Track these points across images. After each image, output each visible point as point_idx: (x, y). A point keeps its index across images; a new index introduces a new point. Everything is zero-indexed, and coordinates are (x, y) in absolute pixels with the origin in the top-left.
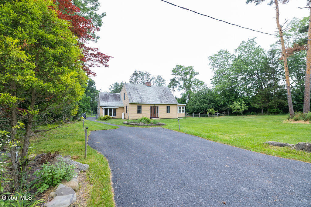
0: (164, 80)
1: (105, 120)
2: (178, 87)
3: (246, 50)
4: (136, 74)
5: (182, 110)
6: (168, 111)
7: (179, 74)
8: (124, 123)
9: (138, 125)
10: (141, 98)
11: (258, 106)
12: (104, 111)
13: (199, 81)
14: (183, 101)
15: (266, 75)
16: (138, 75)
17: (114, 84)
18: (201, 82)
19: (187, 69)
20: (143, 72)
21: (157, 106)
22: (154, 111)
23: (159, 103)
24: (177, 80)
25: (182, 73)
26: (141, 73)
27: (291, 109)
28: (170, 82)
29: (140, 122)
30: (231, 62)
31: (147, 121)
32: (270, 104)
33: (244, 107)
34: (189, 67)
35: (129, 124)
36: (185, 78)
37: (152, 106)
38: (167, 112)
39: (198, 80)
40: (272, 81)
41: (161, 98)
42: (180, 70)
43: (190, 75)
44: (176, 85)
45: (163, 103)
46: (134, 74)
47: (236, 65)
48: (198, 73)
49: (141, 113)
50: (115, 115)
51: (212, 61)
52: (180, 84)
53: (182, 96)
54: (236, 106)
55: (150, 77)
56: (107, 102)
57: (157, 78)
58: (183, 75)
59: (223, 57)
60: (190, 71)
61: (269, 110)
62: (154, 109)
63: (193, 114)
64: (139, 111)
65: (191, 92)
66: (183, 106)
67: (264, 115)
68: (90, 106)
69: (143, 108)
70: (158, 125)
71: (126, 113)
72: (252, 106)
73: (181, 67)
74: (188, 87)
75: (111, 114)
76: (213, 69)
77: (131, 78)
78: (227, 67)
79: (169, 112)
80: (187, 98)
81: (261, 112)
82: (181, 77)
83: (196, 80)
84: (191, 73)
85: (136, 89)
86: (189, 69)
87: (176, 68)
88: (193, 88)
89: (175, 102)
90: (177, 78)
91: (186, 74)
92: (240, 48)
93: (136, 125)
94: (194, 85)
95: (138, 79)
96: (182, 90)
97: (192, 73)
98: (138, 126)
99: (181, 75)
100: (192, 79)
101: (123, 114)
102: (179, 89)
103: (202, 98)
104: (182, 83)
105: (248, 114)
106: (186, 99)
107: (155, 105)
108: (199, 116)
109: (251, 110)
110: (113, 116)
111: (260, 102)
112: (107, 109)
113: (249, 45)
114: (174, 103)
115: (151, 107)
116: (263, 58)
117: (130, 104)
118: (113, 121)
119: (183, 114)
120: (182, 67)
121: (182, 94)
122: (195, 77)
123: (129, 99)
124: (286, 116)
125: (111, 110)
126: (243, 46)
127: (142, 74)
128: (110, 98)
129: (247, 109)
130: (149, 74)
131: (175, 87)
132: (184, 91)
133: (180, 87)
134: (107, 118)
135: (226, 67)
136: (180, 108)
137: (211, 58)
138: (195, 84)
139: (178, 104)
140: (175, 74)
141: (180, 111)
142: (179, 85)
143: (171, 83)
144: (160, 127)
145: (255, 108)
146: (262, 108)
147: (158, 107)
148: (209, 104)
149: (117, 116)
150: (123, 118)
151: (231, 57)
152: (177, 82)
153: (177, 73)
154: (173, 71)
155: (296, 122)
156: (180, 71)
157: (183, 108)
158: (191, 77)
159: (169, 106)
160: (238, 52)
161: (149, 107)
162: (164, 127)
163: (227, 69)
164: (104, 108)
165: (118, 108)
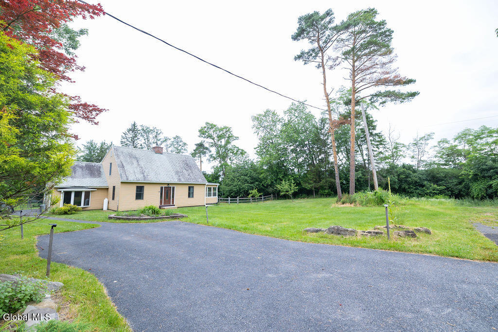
0: (185, 144)
1: (65, 213)
2: (207, 155)
3: (296, 115)
4: (134, 129)
5: (212, 192)
6: (190, 194)
7: (210, 136)
8: (110, 218)
9: (137, 219)
10: (143, 173)
11: (309, 186)
12: (62, 196)
13: (239, 149)
14: (214, 178)
15: (318, 148)
16: (139, 132)
17: (86, 144)
18: (243, 150)
19: (221, 130)
20: (148, 128)
21: (172, 186)
22: (167, 195)
23: (176, 181)
24: (206, 145)
25: (215, 136)
26: (145, 129)
27: (339, 190)
28: (195, 147)
29: (142, 215)
30: (279, 126)
31: (155, 212)
32: (321, 183)
33: (294, 188)
34: (226, 128)
35: (119, 219)
36: (219, 143)
37: (164, 186)
38: (189, 197)
39: (237, 148)
40: (323, 156)
41: (180, 174)
42: (212, 130)
43: (226, 139)
44: (204, 153)
45: (183, 181)
46: (130, 130)
47: (285, 132)
48: (237, 138)
49: (143, 199)
50: (87, 203)
51: (256, 123)
52: (210, 151)
53: (213, 171)
54: (285, 186)
55: (161, 137)
56: (70, 179)
57: (172, 140)
58: (216, 138)
59: (271, 119)
60: (226, 134)
61: (321, 191)
62: (167, 192)
63: (229, 199)
64: (139, 195)
65: (226, 165)
66: (214, 187)
67: (316, 198)
69: (147, 190)
70: (173, 217)
71: (113, 199)
72: (303, 186)
73: (212, 126)
74: (223, 157)
75: (77, 202)
76: (258, 134)
77: (124, 135)
78: (275, 134)
79: (193, 197)
80: (221, 173)
81: (312, 194)
82: (212, 141)
83: (235, 147)
84: (227, 136)
85: (136, 158)
86: (225, 130)
87: (205, 127)
88: (230, 159)
89: (202, 180)
90: (207, 142)
91: (220, 137)
92: (290, 111)
93: (134, 219)
94: (231, 154)
95: (138, 139)
96: (214, 161)
97: (229, 137)
98: (137, 221)
99: (213, 139)
100: (229, 146)
101: (106, 201)
102: (209, 160)
103: (242, 175)
104: (213, 150)
105: (299, 198)
106: (220, 176)
107: (168, 184)
108: (238, 201)
109: (302, 193)
110: (82, 205)
111: (312, 182)
112: (70, 192)
113: (298, 108)
114: (200, 181)
115: (162, 188)
116: (314, 126)
117: (122, 183)
118: (84, 215)
119: (215, 199)
120: (215, 126)
121: (213, 167)
122: (234, 143)
123: (121, 175)
124: (336, 199)
125: (78, 194)
126: (292, 109)
127: (147, 131)
128: (79, 172)
129: (297, 190)
130: (159, 132)
131: (202, 156)
132: (217, 163)
133: (211, 156)
134: (69, 211)
135: (274, 132)
136: (210, 189)
137: (256, 118)
138: (233, 153)
139: (207, 184)
140: (204, 136)
141: (209, 195)
142: (209, 154)
143: (197, 149)
144: (178, 220)
145: (306, 189)
146: (313, 189)
147: (173, 188)
148: (251, 183)
149: (92, 205)
150: (105, 208)
151: (279, 120)
152: (207, 149)
153: (207, 134)
154: (200, 131)
155: (343, 206)
156: (211, 132)
157: (215, 189)
158: (228, 142)
159: (193, 187)
160: (287, 115)
161: (158, 189)
162: (184, 220)
163: (275, 136)
164: (62, 192)
165: (95, 190)
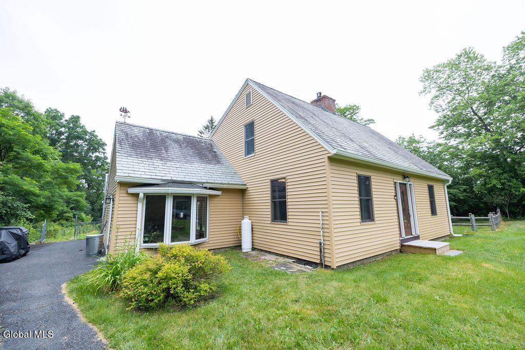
6: (433, 207)
12: (141, 209)
22: (404, 208)
56: (158, 162)
62: (403, 198)
68: (84, 202)
71: (278, 217)
77: (200, 134)
79: (435, 213)
101: (246, 223)
107: (404, 176)
110: (193, 237)
112: (162, 198)
115: (396, 186)
125: (182, 203)
128: (174, 150)
150: (246, 246)
164: (141, 195)
165: (219, 193)
